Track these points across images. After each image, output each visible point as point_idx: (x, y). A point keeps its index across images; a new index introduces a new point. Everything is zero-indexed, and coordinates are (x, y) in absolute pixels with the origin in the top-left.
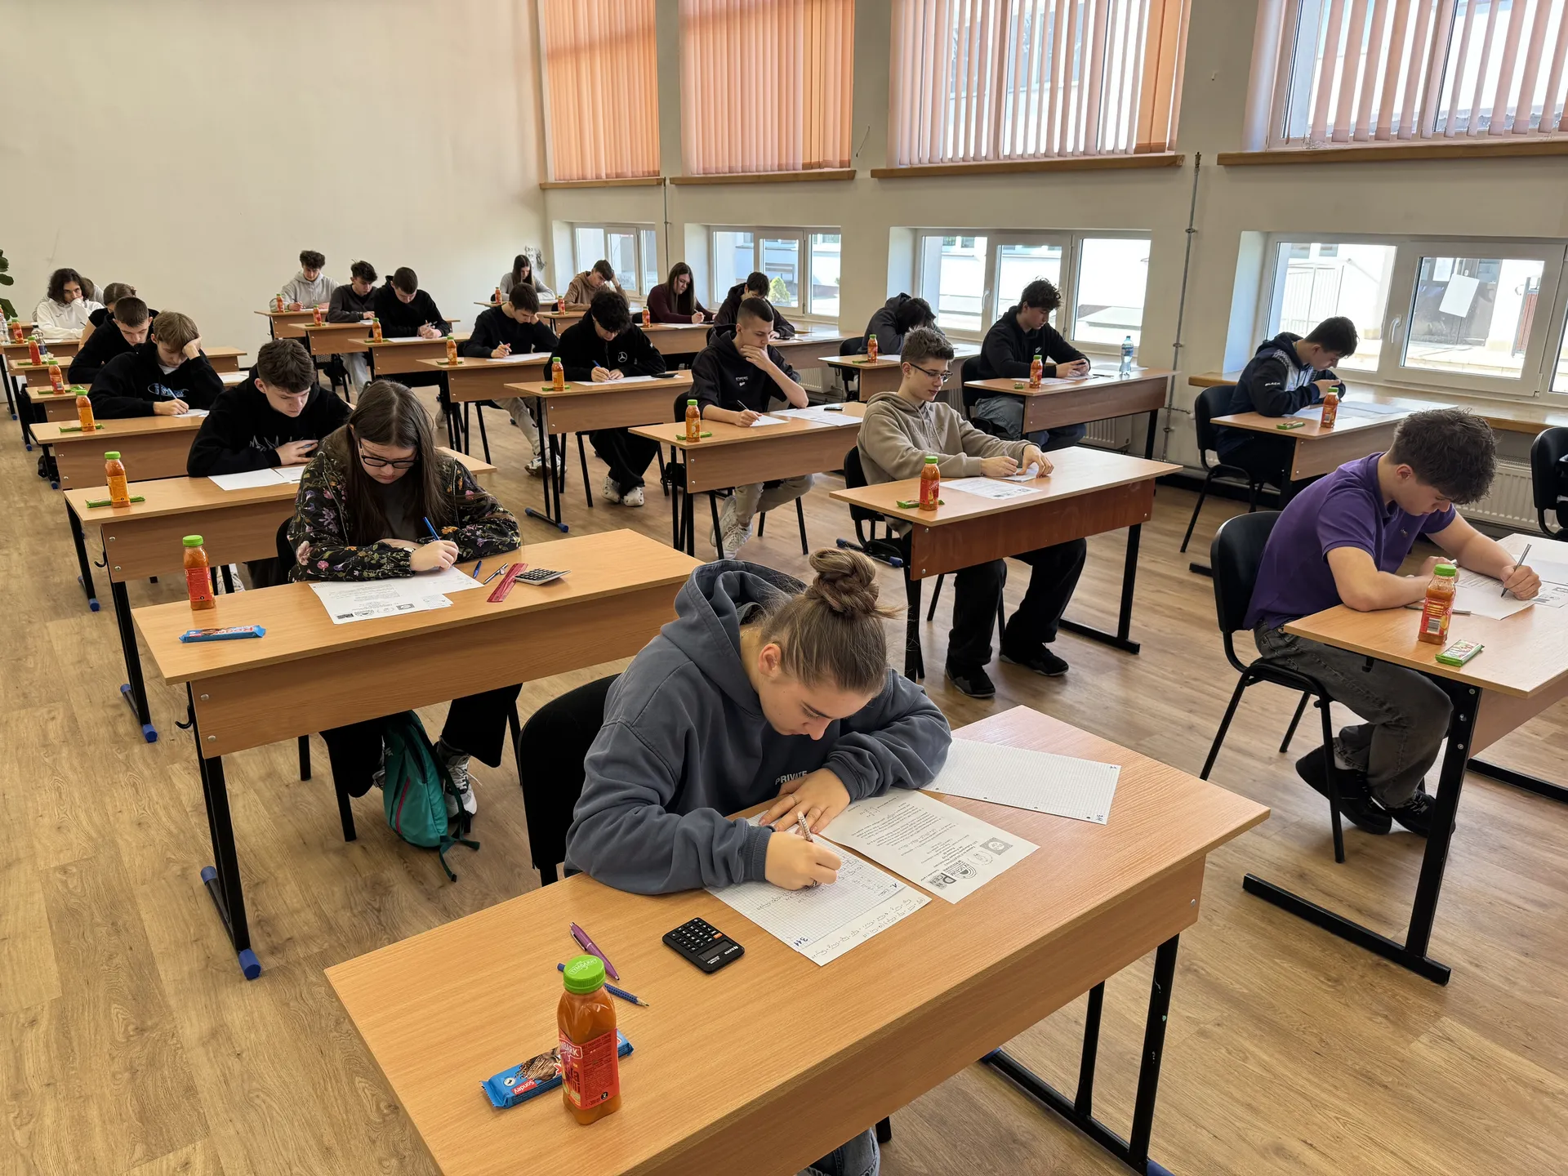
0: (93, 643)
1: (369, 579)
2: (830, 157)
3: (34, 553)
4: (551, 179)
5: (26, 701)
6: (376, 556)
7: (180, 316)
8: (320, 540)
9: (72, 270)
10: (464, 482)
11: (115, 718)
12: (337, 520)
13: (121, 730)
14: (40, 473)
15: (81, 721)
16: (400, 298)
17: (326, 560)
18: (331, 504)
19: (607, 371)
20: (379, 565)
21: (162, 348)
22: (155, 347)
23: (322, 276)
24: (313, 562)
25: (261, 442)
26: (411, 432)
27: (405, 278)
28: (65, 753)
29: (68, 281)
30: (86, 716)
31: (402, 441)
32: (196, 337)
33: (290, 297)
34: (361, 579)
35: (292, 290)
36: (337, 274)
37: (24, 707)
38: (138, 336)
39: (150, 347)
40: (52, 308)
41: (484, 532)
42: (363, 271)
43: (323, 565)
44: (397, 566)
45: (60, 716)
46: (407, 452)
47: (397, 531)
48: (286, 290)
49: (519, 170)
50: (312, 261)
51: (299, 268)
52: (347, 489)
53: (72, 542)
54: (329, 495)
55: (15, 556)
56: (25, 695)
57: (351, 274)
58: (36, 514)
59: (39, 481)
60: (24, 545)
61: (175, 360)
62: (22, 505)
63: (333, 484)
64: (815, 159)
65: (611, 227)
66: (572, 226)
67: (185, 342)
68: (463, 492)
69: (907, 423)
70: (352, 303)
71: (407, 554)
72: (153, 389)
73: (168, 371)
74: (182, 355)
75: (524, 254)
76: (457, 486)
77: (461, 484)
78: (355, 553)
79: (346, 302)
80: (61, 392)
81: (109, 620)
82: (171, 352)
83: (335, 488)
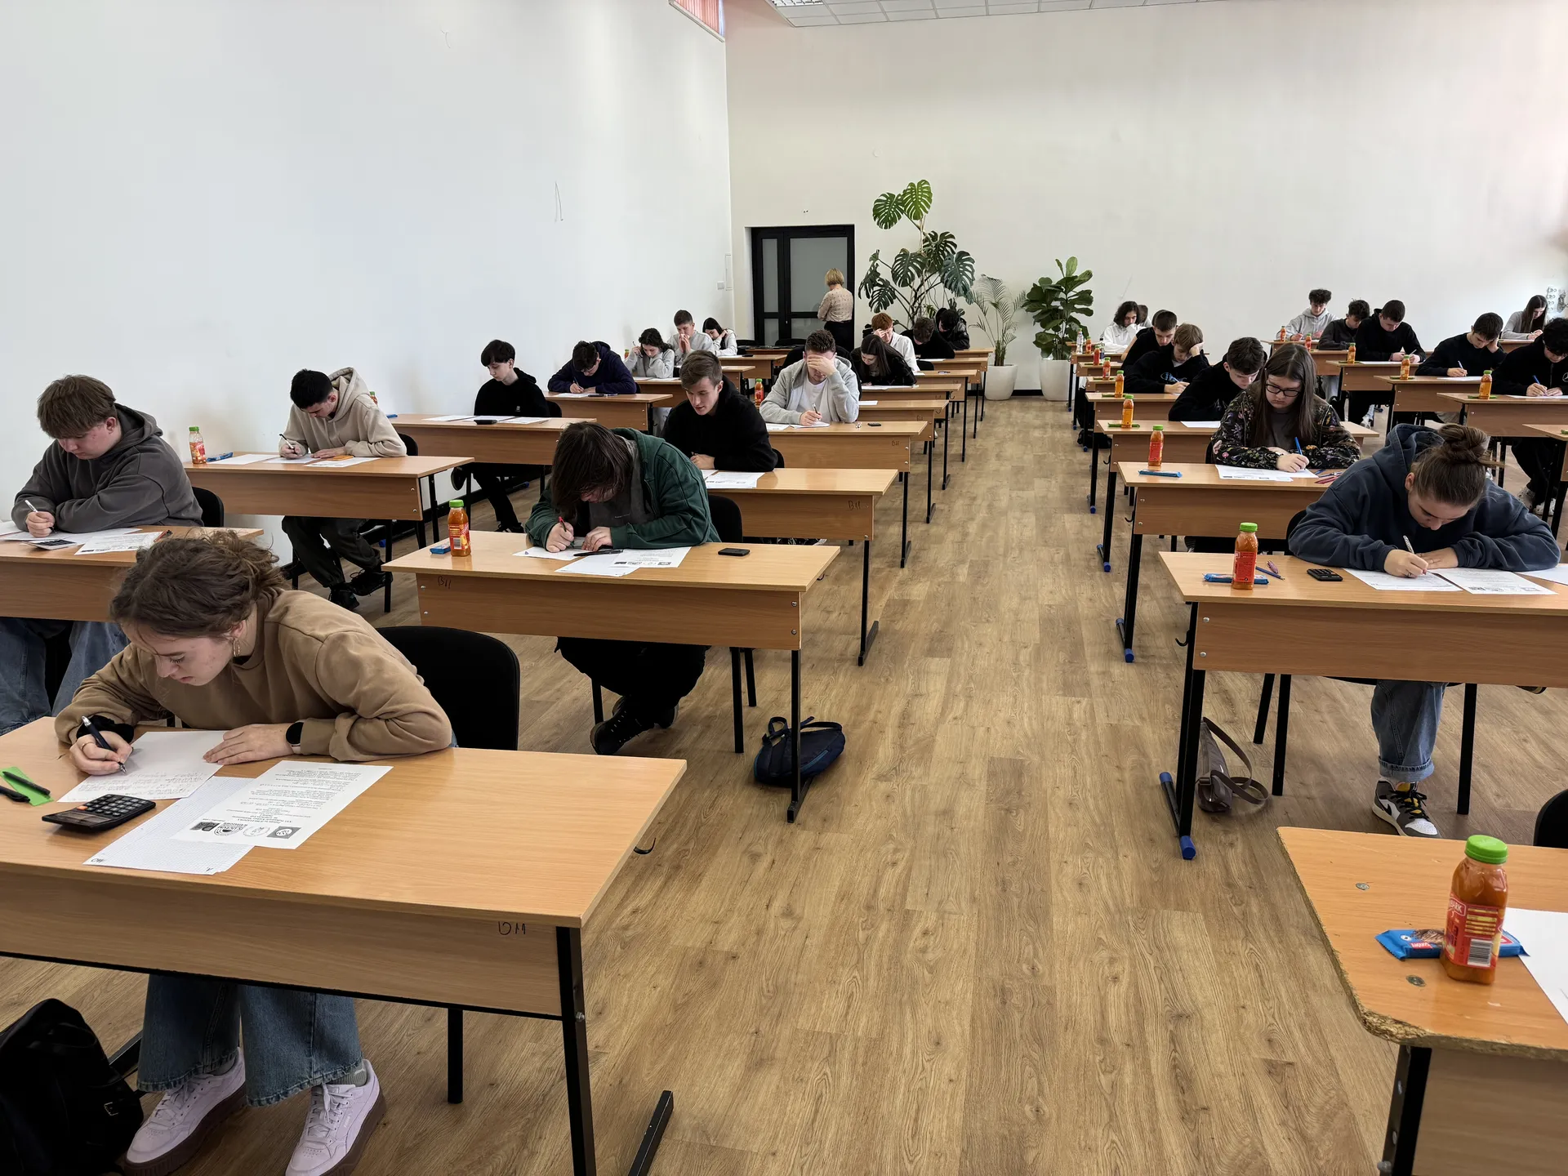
0: (1088, 527)
1: (1250, 467)
3: (1064, 482)
5: (1046, 544)
6: (1257, 454)
7: (1194, 327)
8: (1229, 441)
9: (1134, 303)
10: (1331, 420)
11: (1090, 559)
12: (1242, 431)
13: (1092, 564)
14: (1079, 441)
15: (1072, 558)
16: (1386, 328)
17: (1228, 452)
18: (1241, 422)
19: (1545, 388)
20: (1257, 460)
21: (1177, 348)
22: (1173, 347)
23: (1326, 312)
24: (1221, 452)
25: (1221, 404)
26: (1301, 372)
27: (1395, 309)
28: (1060, 567)
29: (1131, 310)
30: (1075, 555)
31: (1294, 375)
32: (1201, 342)
33: (1295, 328)
34: (1245, 466)
35: (1298, 323)
36: (1337, 310)
37: (1045, 546)
38: (1165, 339)
39: (1170, 347)
40: (1114, 329)
41: (1334, 452)
42: (1358, 308)
43: (1225, 455)
44: (1268, 463)
45: (1062, 553)
46: (1296, 384)
47: (1278, 443)
48: (1293, 324)
50: (1320, 298)
51: (1308, 305)
52: (1254, 414)
53: (1089, 482)
54: (1241, 416)
55: (1054, 482)
56: (1046, 542)
57: (1347, 311)
58: (1071, 463)
59: (1076, 446)
60: (1060, 478)
61: (1183, 357)
62: (1063, 458)
63: (1246, 410)
67: (1193, 344)
68: (1329, 425)
70: (1342, 336)
71: (1276, 456)
72: (1164, 376)
73: (1177, 365)
74: (1189, 354)
75: (1544, 296)
76: (1325, 421)
77: (1328, 421)
78: (1247, 450)
79: (1337, 333)
80: (1107, 379)
81: (1099, 522)
82: (1182, 351)
83: (1246, 412)
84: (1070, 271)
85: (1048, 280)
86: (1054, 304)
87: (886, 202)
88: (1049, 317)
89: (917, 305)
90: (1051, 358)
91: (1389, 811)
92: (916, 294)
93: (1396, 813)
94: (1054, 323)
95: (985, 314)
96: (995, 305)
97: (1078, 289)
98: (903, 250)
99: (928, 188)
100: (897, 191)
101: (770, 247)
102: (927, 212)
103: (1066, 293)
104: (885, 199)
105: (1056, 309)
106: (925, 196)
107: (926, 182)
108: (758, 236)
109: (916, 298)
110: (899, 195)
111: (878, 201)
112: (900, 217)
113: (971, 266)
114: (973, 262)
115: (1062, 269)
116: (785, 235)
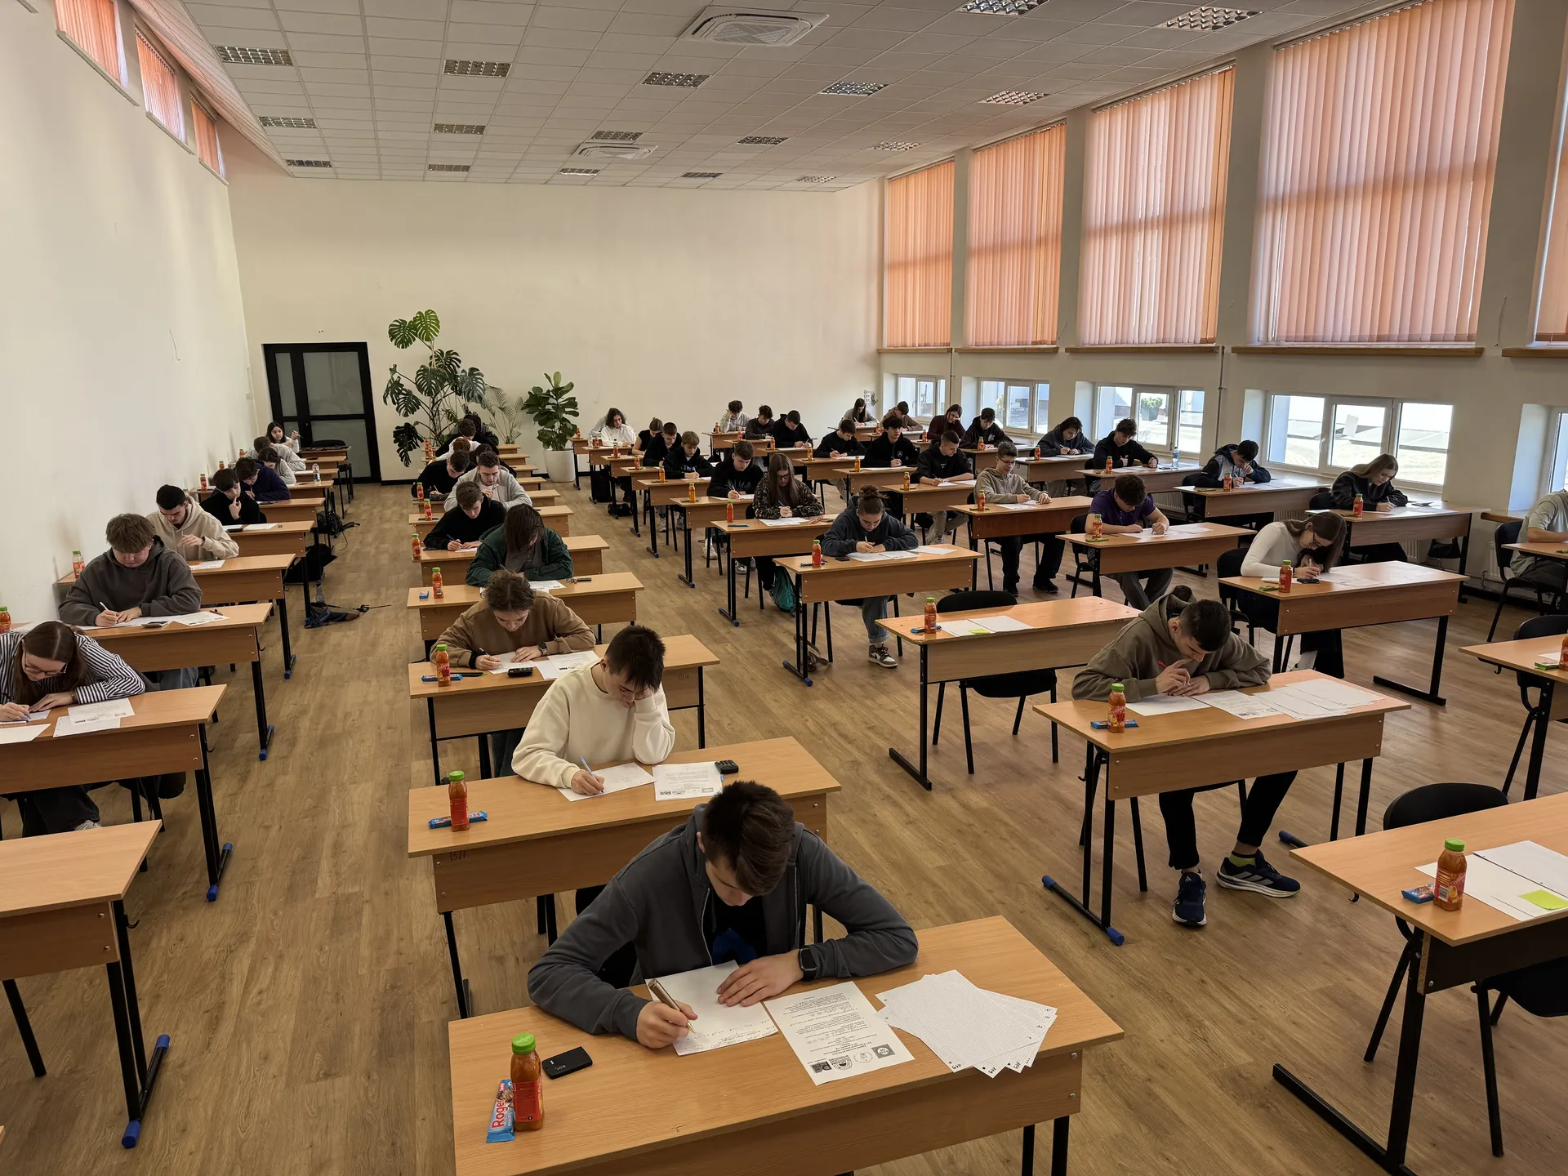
1: (771, 519)
2: (1046, 338)
4: (885, 346)
6: (774, 511)
9: (616, 409)
16: (791, 428)
29: (615, 415)
33: (722, 425)
34: (768, 518)
42: (765, 411)
44: (778, 515)
49: (863, 339)
50: (735, 406)
54: (764, 491)
57: (758, 414)
64: (1039, 339)
65: (920, 378)
66: (897, 376)
69: (995, 482)
70: (758, 429)
75: (862, 397)
79: (755, 428)
84: (557, 383)
85: (539, 389)
86: (547, 407)
87: (400, 326)
88: (545, 418)
89: (435, 409)
90: (551, 449)
91: (876, 657)
92: (434, 400)
93: (879, 657)
94: (549, 424)
95: (494, 415)
96: (502, 409)
97: (566, 396)
98: (422, 366)
99: (436, 316)
100: (409, 319)
101: (284, 362)
102: (437, 336)
103: (557, 400)
104: (398, 324)
105: (548, 412)
106: (433, 323)
107: (433, 312)
108: (271, 351)
109: (434, 404)
110: (411, 322)
111: (391, 325)
112: (414, 340)
113: (481, 379)
114: (483, 376)
115: (550, 382)
116: (297, 351)
